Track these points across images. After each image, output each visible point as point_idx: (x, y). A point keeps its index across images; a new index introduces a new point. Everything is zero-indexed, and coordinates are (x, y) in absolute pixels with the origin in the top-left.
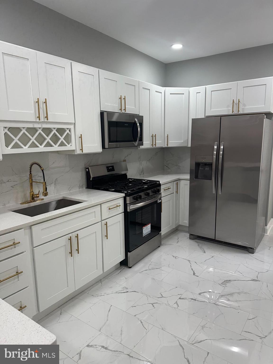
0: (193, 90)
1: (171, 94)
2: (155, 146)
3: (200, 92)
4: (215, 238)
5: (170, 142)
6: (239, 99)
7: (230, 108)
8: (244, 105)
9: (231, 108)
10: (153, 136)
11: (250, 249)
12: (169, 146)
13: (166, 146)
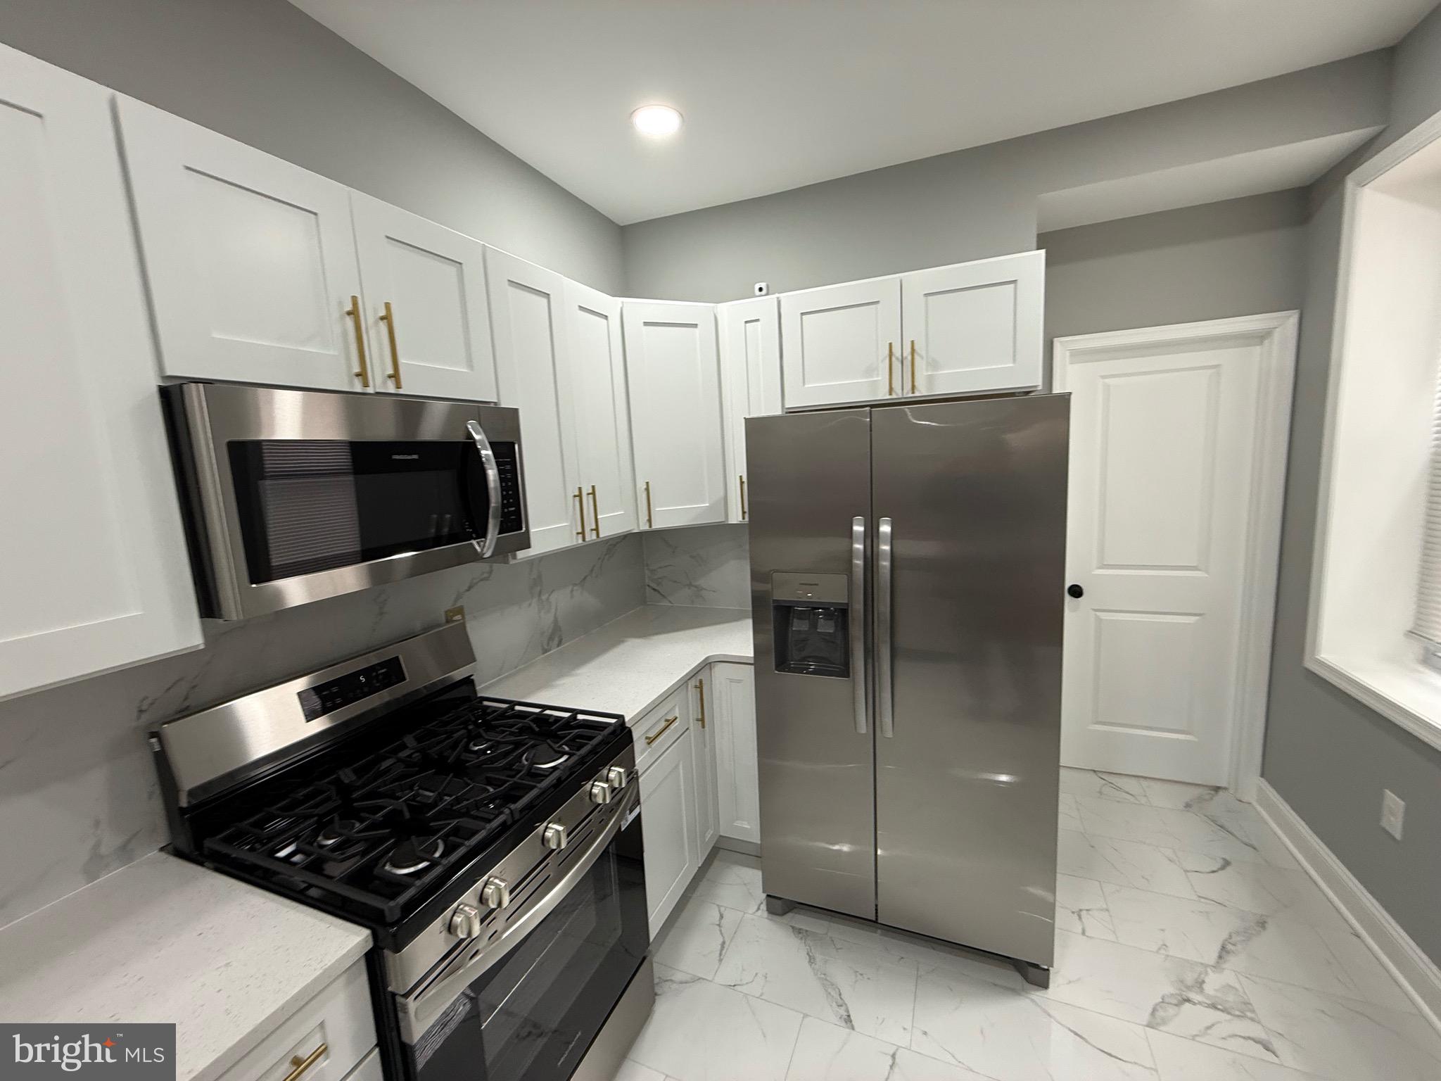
0: (730, 313)
1: (646, 324)
2: (594, 537)
3: (757, 320)
4: (877, 916)
5: (656, 509)
6: (913, 342)
7: (880, 378)
8: (934, 365)
9: (883, 377)
10: (580, 496)
11: (1031, 970)
12: (657, 525)
13: (644, 527)
